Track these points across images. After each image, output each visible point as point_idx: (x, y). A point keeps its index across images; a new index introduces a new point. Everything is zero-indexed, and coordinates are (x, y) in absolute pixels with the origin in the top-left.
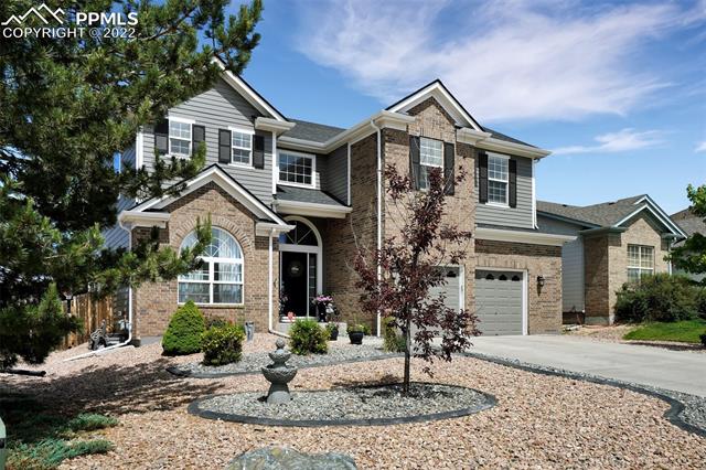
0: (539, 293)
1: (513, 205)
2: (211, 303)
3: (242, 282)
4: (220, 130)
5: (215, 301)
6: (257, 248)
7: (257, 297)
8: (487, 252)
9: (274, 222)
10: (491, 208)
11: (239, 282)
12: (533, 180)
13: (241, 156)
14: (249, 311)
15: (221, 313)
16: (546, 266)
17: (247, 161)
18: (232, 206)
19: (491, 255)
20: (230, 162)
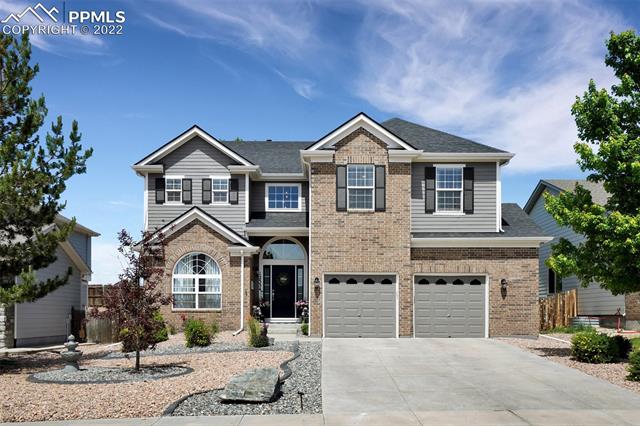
0: (504, 296)
1: (469, 211)
2: (197, 308)
3: (220, 292)
4: (203, 180)
5: (200, 306)
6: (231, 265)
7: (231, 303)
8: (433, 259)
9: (243, 245)
10: (441, 217)
11: (217, 292)
12: (498, 184)
13: (220, 196)
14: (225, 314)
15: (203, 316)
16: (513, 269)
17: (224, 200)
18: (211, 236)
19: (436, 262)
20: (210, 202)
